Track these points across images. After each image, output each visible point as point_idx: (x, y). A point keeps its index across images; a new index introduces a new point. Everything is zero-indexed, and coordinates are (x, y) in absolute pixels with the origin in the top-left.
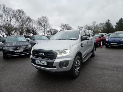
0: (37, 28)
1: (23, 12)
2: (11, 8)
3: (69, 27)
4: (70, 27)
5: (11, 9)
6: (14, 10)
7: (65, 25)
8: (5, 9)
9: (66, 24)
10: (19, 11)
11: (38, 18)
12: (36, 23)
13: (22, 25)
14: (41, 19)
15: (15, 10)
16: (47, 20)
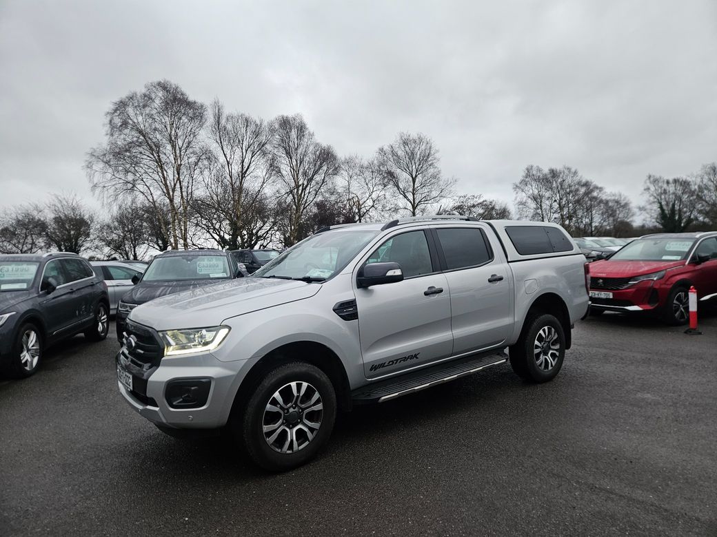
0: (370, 203)
1: (301, 129)
2: (247, 115)
3: (579, 183)
4: (586, 184)
5: (247, 122)
6: (258, 123)
7: (554, 174)
8: (223, 121)
9: (558, 167)
10: (285, 123)
11: (382, 150)
12: (368, 174)
13: (297, 191)
14: (394, 153)
15: (265, 123)
16: (426, 158)
